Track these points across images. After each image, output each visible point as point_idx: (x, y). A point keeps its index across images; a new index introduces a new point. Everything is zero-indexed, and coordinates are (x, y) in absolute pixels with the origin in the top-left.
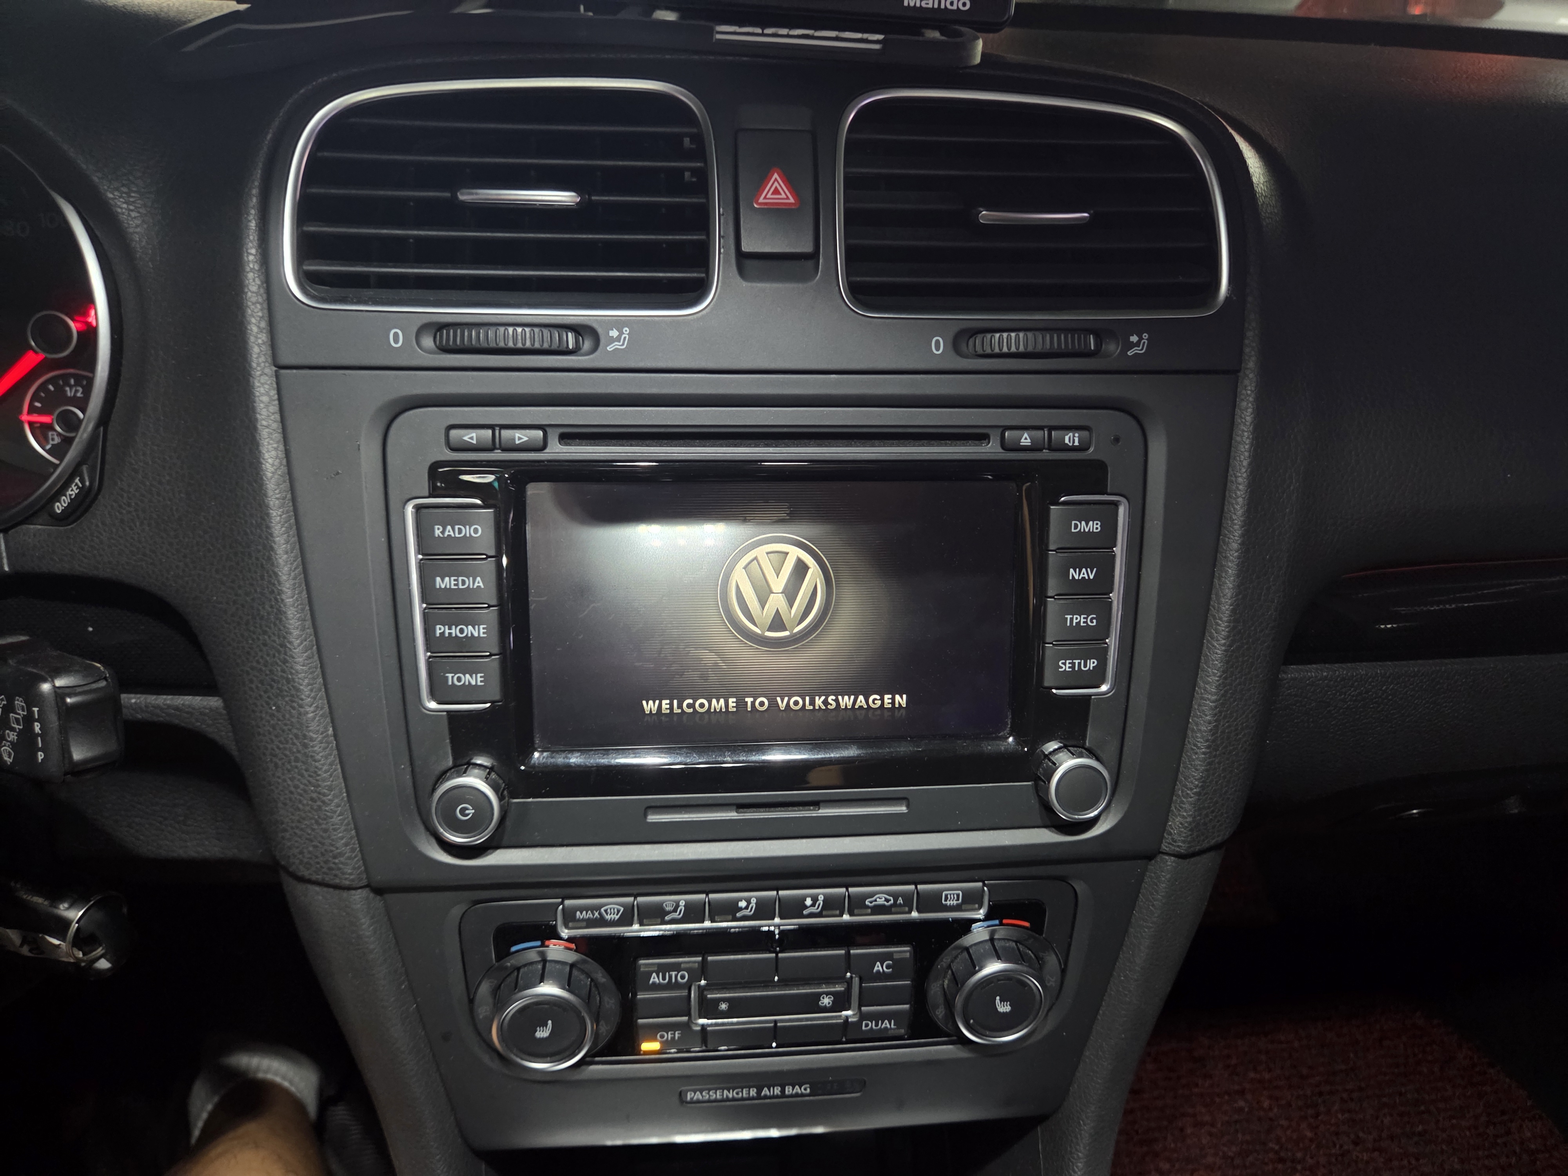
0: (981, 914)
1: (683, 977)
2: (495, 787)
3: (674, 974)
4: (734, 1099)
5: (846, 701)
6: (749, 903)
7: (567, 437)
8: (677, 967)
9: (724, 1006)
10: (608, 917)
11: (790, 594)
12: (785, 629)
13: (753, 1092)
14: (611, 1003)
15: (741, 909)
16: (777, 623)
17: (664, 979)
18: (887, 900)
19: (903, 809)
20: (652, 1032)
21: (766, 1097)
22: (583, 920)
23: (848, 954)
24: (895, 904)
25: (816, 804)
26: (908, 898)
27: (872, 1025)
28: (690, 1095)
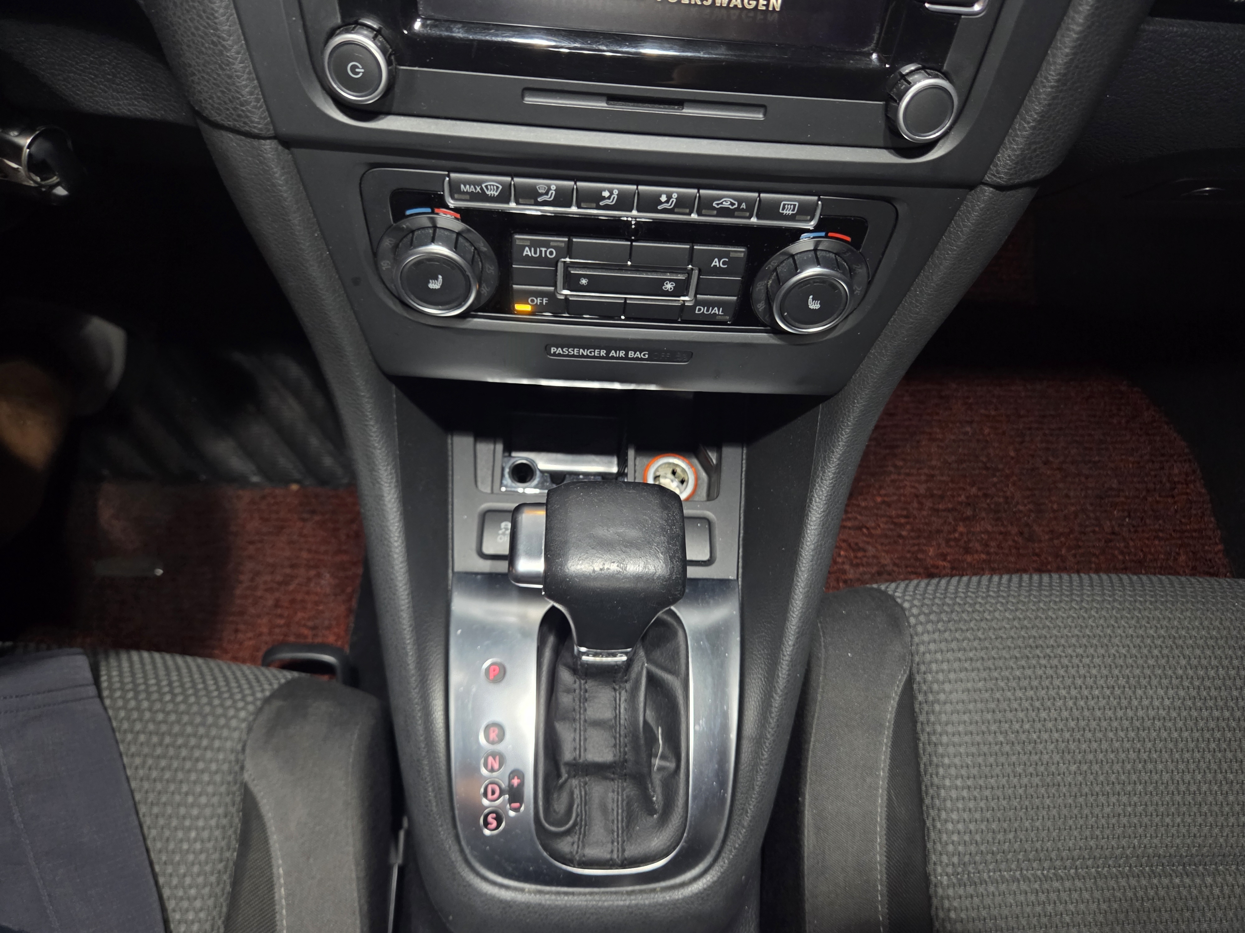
0: (811, 225)
1: (551, 253)
2: (383, 51)
3: (543, 249)
4: (587, 357)
6: (611, 193)
8: (547, 244)
9: (584, 282)
10: (488, 193)
13: (603, 353)
14: (491, 270)
15: (604, 198)
17: (535, 253)
18: (732, 204)
19: (760, 116)
20: (524, 297)
21: (613, 358)
22: (467, 193)
23: (692, 249)
24: (738, 209)
25: (680, 103)
26: (750, 204)
27: (704, 310)
28: (553, 350)
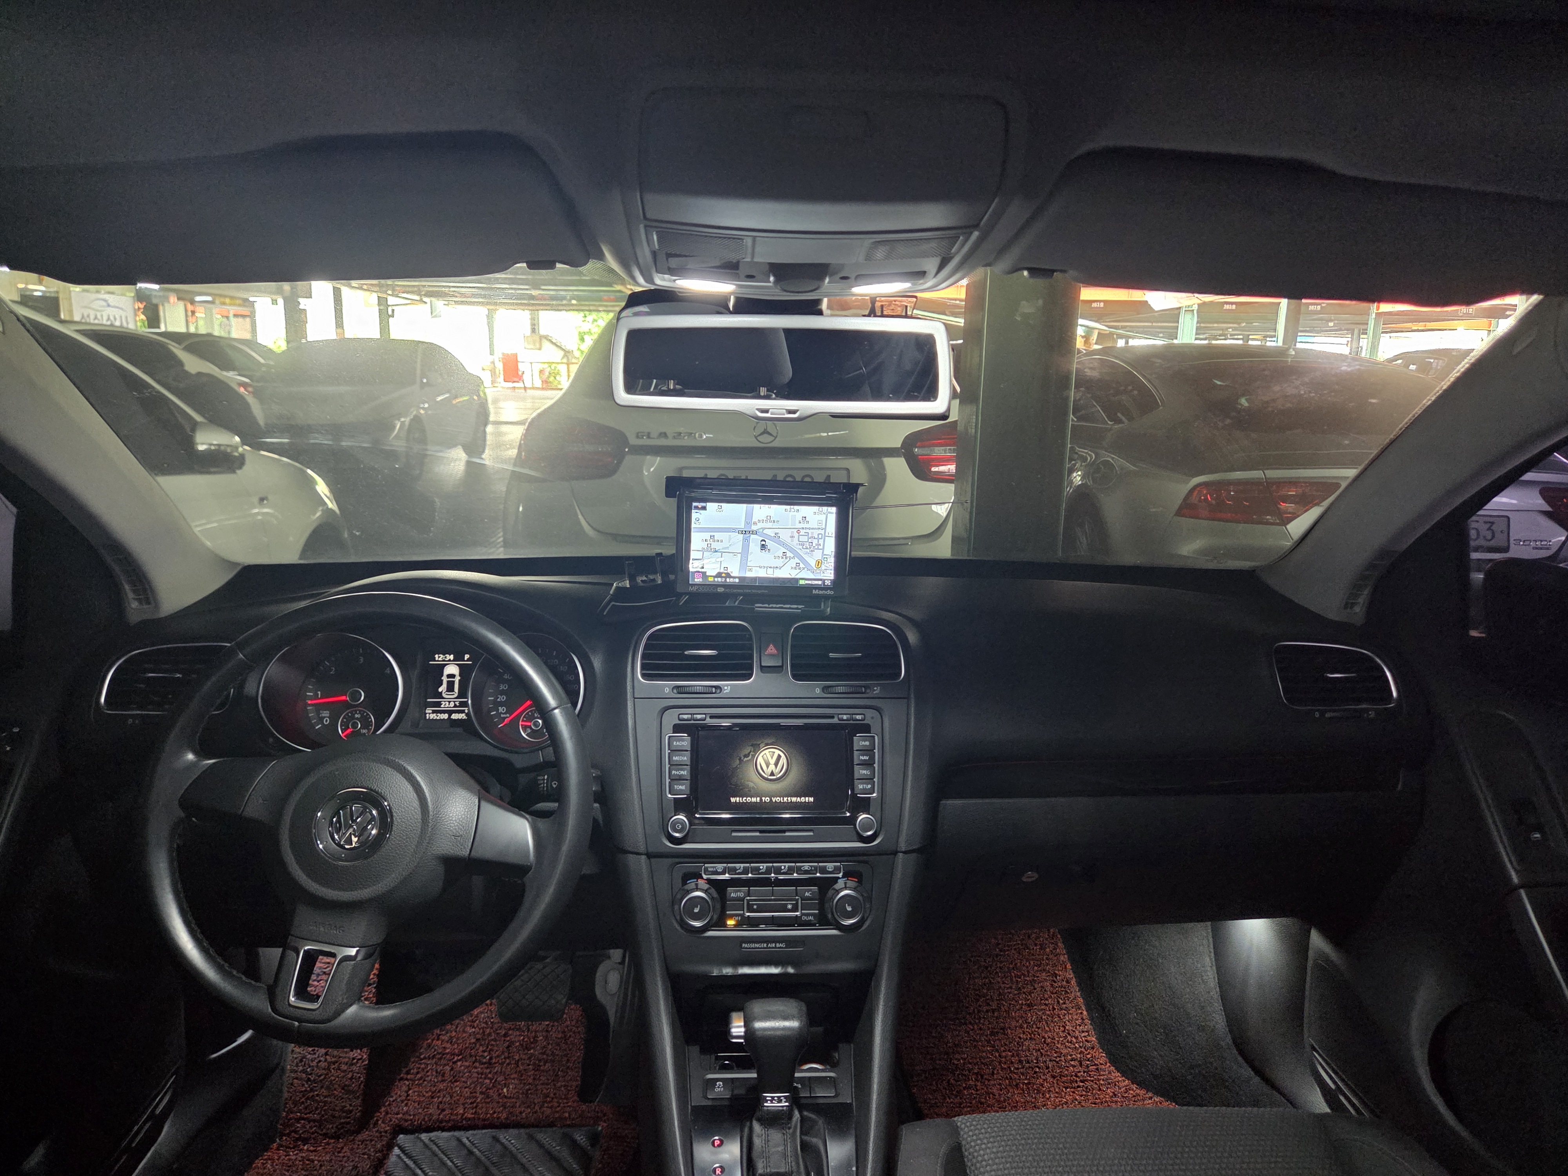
0: (840, 875)
1: (742, 895)
2: (689, 820)
3: (738, 894)
4: (758, 948)
5: (794, 799)
6: (763, 867)
7: (711, 717)
8: (740, 891)
9: (755, 908)
10: (718, 871)
11: (776, 764)
12: (774, 775)
13: (765, 945)
14: (718, 906)
15: (761, 870)
16: (772, 774)
17: (736, 896)
18: (809, 869)
19: (812, 834)
20: (731, 917)
21: (770, 948)
22: (710, 872)
23: (796, 889)
24: (811, 871)
25: (784, 831)
26: (816, 868)
28: (743, 945)
